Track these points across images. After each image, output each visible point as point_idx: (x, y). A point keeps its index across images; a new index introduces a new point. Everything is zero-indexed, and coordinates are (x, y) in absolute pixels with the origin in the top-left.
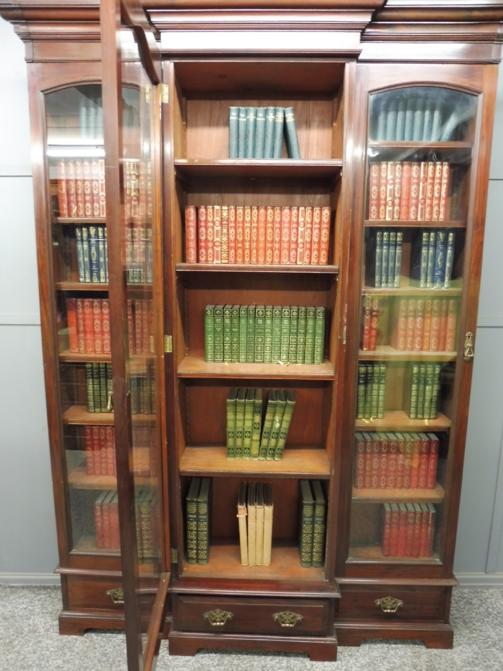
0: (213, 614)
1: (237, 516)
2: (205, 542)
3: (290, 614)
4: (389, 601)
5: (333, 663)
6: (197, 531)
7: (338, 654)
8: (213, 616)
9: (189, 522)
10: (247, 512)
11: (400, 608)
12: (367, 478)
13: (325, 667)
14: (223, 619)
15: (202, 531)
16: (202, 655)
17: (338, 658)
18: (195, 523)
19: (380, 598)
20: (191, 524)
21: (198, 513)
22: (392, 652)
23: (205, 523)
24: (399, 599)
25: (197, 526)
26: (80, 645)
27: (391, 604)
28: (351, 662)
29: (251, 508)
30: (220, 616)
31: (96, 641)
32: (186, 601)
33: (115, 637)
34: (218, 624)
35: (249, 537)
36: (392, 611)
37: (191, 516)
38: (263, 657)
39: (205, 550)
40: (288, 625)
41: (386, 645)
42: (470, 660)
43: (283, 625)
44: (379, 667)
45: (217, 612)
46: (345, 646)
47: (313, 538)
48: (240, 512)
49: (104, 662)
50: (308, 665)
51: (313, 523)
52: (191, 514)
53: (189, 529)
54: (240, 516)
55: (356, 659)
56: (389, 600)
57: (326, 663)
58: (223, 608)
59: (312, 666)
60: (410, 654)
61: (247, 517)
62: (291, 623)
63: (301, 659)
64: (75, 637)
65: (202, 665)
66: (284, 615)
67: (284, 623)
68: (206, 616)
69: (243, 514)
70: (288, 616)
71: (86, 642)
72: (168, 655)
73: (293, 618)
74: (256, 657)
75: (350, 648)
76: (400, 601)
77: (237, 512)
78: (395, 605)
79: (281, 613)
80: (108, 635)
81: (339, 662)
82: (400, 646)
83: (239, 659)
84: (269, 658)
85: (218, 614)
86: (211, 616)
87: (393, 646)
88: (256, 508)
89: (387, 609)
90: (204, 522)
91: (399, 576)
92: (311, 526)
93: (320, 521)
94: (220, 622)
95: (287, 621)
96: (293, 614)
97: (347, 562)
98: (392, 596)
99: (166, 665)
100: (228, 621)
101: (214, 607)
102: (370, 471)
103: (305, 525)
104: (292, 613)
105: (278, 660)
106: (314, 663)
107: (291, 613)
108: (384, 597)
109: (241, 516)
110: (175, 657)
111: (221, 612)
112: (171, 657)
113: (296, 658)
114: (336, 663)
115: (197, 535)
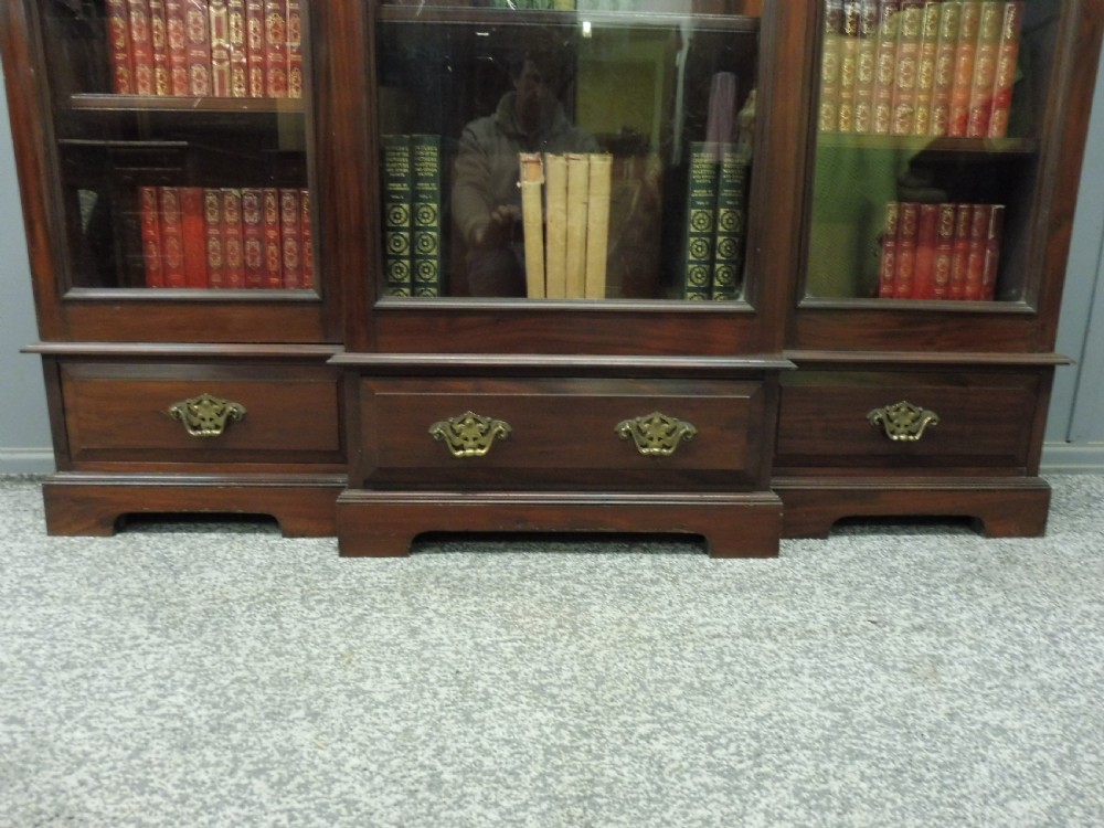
0: (458, 427)
1: (518, 184)
2: (435, 262)
3: (663, 421)
4: (905, 414)
5: (771, 560)
6: (413, 229)
7: (781, 548)
8: (458, 435)
9: (390, 205)
10: (545, 172)
11: (928, 431)
12: (845, 108)
14: (482, 441)
15: (427, 228)
16: (427, 555)
17: (781, 553)
18: (406, 206)
19: (882, 406)
20: (396, 210)
21: (414, 178)
22: (908, 544)
23: (434, 206)
24: (926, 408)
25: (414, 214)
26: (101, 547)
27: (908, 421)
28: (814, 557)
29: (556, 163)
30: (475, 431)
31: (143, 542)
32: (381, 390)
34: (470, 452)
35: (549, 247)
36: (911, 438)
37: (398, 187)
38: (588, 555)
39: (433, 285)
40: (656, 450)
41: (889, 537)
42: (1094, 549)
43: (644, 451)
44: (886, 562)
45: (468, 422)
46: (791, 538)
47: (712, 248)
48: (524, 173)
49: (158, 568)
50: (709, 564)
51: (714, 204)
52: (398, 180)
53: (390, 225)
54: (526, 182)
56: (903, 410)
57: (752, 560)
58: (484, 407)
59: (719, 564)
60: (950, 545)
61: (543, 188)
62: (664, 447)
65: (427, 567)
66: (647, 425)
67: (645, 446)
68: (436, 429)
69: (534, 179)
70: (657, 425)
71: (117, 544)
72: (336, 557)
73: (668, 434)
74: (569, 555)
75: (805, 541)
76: (930, 412)
77: (517, 176)
78: (917, 424)
79: (638, 419)
80: (178, 534)
81: (783, 558)
82: (921, 536)
83: (526, 558)
84: (604, 556)
85: (470, 426)
86: (450, 434)
87: (907, 537)
88: (567, 159)
89: (899, 434)
90: (430, 201)
91: (929, 344)
92: (710, 212)
93: (731, 199)
94: (474, 449)
95: (655, 442)
96: (671, 422)
97: (803, 303)
98: (909, 400)
99: (330, 570)
100: (498, 444)
101: (457, 407)
102: (852, 88)
103: (693, 211)
104: (668, 419)
105: (627, 558)
106: (721, 560)
107: (665, 417)
108: (891, 404)
109: (529, 185)
110: (356, 559)
111: (477, 421)
112: (342, 560)
113: (674, 555)
114: (778, 561)
115: (413, 243)
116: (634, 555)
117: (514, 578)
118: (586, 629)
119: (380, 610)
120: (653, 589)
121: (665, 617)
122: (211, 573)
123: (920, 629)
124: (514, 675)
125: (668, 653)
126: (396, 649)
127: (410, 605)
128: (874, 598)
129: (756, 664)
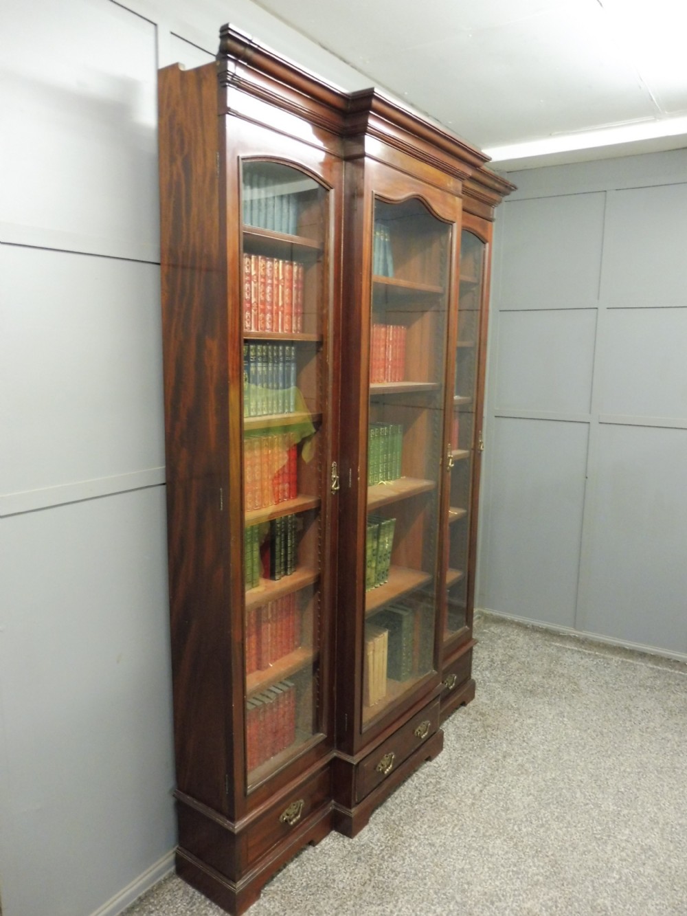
5: (443, 752)
11: (455, 681)
13: (442, 758)
16: (372, 818)
22: (456, 722)
26: (272, 903)
29: (376, 641)
31: (279, 889)
33: (289, 871)
36: (453, 686)
38: (406, 784)
41: (448, 721)
42: (489, 697)
43: (423, 737)
44: (464, 734)
45: (385, 759)
48: (369, 651)
49: (318, 890)
50: (435, 765)
55: (449, 740)
57: (440, 756)
59: (437, 763)
60: (464, 716)
61: (374, 652)
63: (425, 765)
64: (255, 905)
65: (382, 823)
68: (379, 769)
69: (372, 650)
70: (423, 727)
71: (273, 898)
72: (351, 840)
74: (402, 787)
76: (456, 674)
80: (278, 876)
81: (444, 749)
82: (453, 716)
83: (396, 798)
84: (409, 781)
86: (382, 767)
87: (451, 718)
88: (379, 638)
98: (452, 674)
99: (363, 845)
100: (394, 762)
101: (383, 756)
105: (416, 778)
106: (434, 761)
107: (424, 723)
110: (358, 836)
111: (387, 758)
112: (356, 839)
113: (422, 767)
114: (445, 751)
116: (414, 775)
117: (410, 808)
118: (458, 811)
119: (410, 846)
120: (444, 785)
121: (463, 793)
122: (338, 877)
123: (505, 757)
124: (472, 837)
125: (483, 805)
126: (440, 853)
127: (411, 838)
128: (483, 752)
129: (500, 794)
